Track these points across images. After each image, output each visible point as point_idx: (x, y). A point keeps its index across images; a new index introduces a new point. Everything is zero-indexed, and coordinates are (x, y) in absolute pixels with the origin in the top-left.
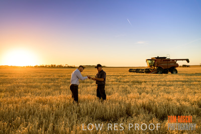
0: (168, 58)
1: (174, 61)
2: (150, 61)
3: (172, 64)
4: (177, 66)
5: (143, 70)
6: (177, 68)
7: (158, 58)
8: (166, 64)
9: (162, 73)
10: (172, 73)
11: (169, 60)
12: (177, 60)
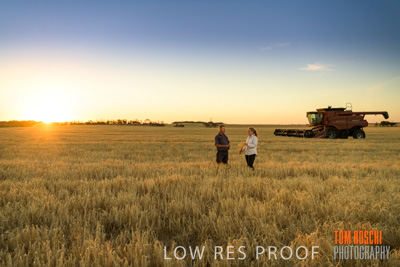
0: (348, 109)
1: (360, 115)
2: (313, 116)
3: (356, 122)
4: (366, 124)
5: (302, 132)
6: (364, 129)
7: (329, 109)
8: (344, 122)
9: (336, 138)
10: (355, 137)
11: (350, 113)
12: (365, 113)
